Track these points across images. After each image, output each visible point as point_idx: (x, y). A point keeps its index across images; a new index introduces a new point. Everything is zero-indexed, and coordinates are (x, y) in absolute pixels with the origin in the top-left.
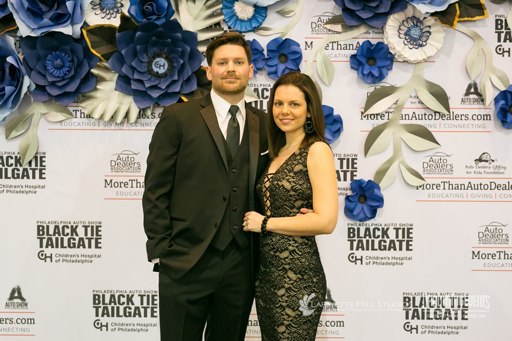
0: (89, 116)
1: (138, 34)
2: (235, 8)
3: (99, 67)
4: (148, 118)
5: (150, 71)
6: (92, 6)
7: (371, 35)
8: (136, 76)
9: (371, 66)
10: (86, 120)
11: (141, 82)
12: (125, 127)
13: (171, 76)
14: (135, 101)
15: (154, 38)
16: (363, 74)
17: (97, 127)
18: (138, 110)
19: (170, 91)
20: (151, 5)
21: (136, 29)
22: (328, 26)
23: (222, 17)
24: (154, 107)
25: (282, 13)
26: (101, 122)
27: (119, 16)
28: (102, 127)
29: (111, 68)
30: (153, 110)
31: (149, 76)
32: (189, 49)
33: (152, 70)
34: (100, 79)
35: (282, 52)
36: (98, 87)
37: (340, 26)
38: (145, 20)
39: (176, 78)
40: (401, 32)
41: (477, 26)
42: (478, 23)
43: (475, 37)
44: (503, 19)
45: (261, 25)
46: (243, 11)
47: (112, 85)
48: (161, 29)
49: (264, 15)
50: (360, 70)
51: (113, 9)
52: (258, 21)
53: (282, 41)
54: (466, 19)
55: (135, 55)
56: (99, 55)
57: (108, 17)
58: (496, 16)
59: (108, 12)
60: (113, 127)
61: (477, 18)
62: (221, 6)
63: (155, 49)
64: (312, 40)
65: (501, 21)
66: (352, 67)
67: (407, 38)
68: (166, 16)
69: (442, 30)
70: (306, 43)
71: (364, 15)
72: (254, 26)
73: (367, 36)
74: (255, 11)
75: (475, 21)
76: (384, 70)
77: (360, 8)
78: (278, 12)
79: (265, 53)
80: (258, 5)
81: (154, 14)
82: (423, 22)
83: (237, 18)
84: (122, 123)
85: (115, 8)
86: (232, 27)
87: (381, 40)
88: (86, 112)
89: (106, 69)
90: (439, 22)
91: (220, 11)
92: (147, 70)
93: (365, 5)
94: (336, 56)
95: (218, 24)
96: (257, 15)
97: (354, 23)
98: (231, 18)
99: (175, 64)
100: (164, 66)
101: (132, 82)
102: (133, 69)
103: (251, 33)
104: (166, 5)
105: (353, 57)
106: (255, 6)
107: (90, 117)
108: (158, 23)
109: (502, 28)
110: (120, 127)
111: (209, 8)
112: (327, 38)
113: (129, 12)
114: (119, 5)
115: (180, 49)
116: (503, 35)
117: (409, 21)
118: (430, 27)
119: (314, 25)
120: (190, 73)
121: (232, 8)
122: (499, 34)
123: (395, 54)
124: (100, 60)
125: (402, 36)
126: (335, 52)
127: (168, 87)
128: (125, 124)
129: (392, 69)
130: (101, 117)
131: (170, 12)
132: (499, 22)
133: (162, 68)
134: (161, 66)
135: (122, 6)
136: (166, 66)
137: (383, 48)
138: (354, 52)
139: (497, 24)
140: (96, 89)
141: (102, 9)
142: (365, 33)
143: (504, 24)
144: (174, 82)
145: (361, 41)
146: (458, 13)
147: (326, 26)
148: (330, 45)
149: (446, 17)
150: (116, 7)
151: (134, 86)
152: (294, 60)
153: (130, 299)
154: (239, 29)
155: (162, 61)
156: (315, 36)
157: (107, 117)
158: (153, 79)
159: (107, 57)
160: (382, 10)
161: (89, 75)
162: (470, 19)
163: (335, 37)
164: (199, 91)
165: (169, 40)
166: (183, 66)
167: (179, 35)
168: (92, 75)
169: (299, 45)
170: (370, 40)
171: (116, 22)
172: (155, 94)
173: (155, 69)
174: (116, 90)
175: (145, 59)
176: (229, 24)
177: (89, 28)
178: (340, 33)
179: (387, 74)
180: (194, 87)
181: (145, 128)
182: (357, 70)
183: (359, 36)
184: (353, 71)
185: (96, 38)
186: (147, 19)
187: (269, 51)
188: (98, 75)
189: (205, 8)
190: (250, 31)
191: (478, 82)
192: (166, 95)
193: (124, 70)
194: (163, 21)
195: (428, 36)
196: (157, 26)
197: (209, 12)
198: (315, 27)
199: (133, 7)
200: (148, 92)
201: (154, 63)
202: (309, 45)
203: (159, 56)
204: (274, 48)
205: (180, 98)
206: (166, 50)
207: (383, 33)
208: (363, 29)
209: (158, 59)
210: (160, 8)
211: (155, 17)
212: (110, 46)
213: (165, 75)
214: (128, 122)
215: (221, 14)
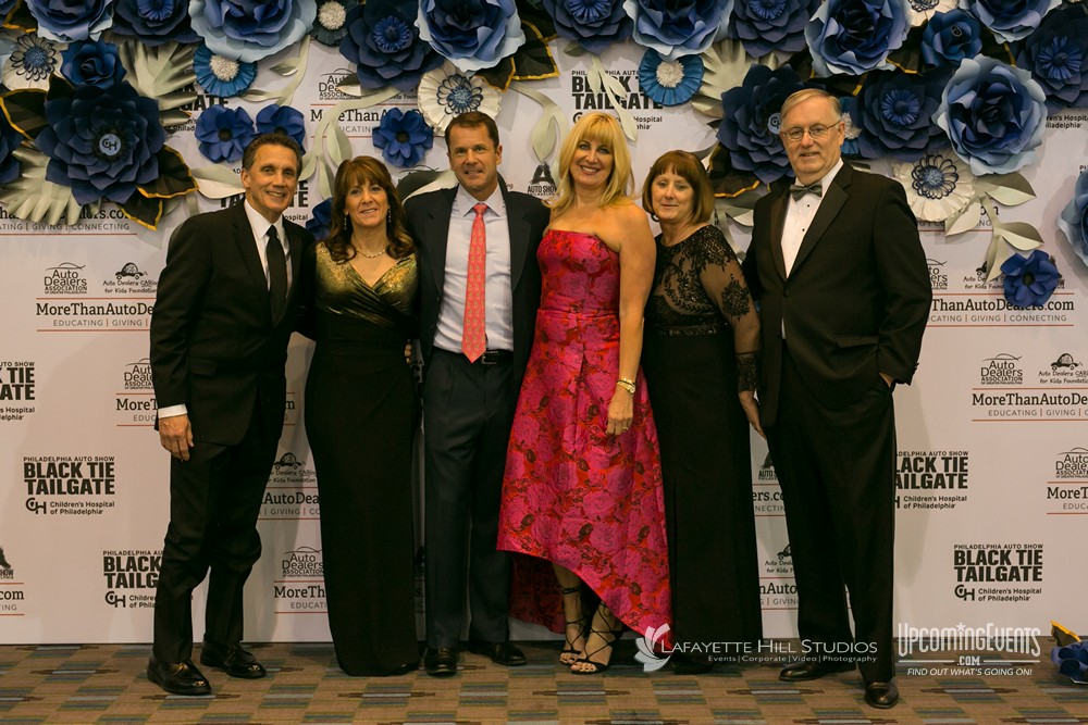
0: (12, 216)
1: (75, 101)
2: (211, 64)
3: (23, 148)
4: (96, 217)
5: (96, 153)
6: (12, 63)
7: (402, 101)
8: (75, 160)
9: (402, 142)
10: (8, 221)
11: (83, 168)
12: (64, 231)
13: (125, 160)
14: (74, 195)
15: (98, 107)
16: (391, 156)
17: (24, 231)
18: (81, 208)
19: (122, 180)
20: (92, 62)
21: (73, 95)
22: (342, 88)
23: (195, 77)
24: (103, 202)
25: (279, 71)
26: (30, 226)
27: (49, 75)
28: (31, 231)
29: (39, 148)
30: (101, 207)
31: (96, 159)
32: (146, 123)
33: (99, 151)
34: (25, 166)
35: (279, 125)
36: (24, 175)
37: (359, 88)
38: (83, 83)
39: (130, 162)
40: (442, 96)
41: (547, 87)
42: (549, 83)
43: (545, 102)
44: (583, 77)
45: (249, 87)
46: (223, 69)
47: (43, 172)
48: (106, 95)
49: (253, 74)
50: (386, 149)
51: (42, 66)
52: (245, 82)
53: (277, 109)
54: (529, 77)
55: (73, 130)
56: (22, 131)
57: (36, 77)
58: (573, 72)
59: (35, 70)
60: (47, 231)
61: (544, 76)
62: (192, 62)
63: (103, 122)
64: (321, 107)
65: (581, 79)
66: (375, 145)
67: (451, 103)
68: (114, 76)
69: (495, 93)
70: (313, 111)
71: (387, 74)
72: (238, 89)
73: (396, 101)
74: (239, 67)
75: (544, 79)
76: (419, 150)
77: (383, 64)
78: (273, 69)
79: (254, 126)
80: (243, 59)
81: (96, 74)
82: (471, 81)
83: (216, 79)
84: (59, 224)
85: (46, 65)
86: (208, 90)
87: (414, 107)
88: (8, 209)
89: (35, 150)
90: (487, 83)
91: (191, 68)
92: (90, 151)
93: (391, 60)
94: (354, 129)
95: (190, 86)
96: (243, 74)
97: (376, 85)
98: (206, 78)
99: (131, 143)
100: (115, 145)
101: (69, 168)
102: (71, 150)
103: (237, 99)
104: (113, 61)
105: (376, 130)
106: (239, 61)
107: (14, 217)
108: (102, 86)
109: (581, 89)
110: (57, 231)
111: (175, 64)
112: (341, 105)
113: (61, 71)
114: (51, 61)
115: (135, 123)
116: (583, 99)
117: (452, 80)
118: (480, 89)
119: (323, 87)
120: (149, 156)
121: (207, 64)
122: (578, 98)
123: (433, 128)
124: (25, 139)
125: (444, 101)
126: (354, 124)
127: (120, 174)
128: (64, 227)
129: (431, 147)
130: (29, 217)
131: (118, 72)
132: (578, 81)
133: (113, 148)
134: (111, 145)
135: (55, 62)
136: (119, 146)
137: (416, 118)
138: (377, 124)
139: (574, 84)
140: (20, 179)
141: (27, 67)
142: (394, 97)
143: (584, 84)
144: (128, 168)
145: (388, 108)
146: (514, 70)
147: (339, 88)
148: (347, 114)
149: (496, 77)
150: (46, 63)
151: (71, 175)
152: (295, 136)
153: (76, 469)
154: (218, 94)
155: (113, 138)
156: (324, 101)
157: (37, 218)
158: (100, 163)
159: (33, 133)
160: (412, 67)
161: (11, 159)
162: (534, 77)
163: (352, 104)
164: (163, 180)
165: (119, 110)
166: (140, 145)
167: (132, 103)
168: (15, 159)
169: (302, 116)
170: (400, 108)
171: (44, 85)
172: (101, 185)
173: (104, 150)
174: (47, 179)
175: (89, 136)
176: (205, 86)
177: (8, 94)
178: (360, 98)
179: (424, 155)
180: (155, 175)
181: (91, 232)
182: (382, 148)
183: (386, 101)
184: (378, 150)
185: (18, 109)
186: (87, 82)
187: (258, 124)
188: (23, 158)
189: (170, 64)
190: (232, 96)
191: (549, 164)
192: (117, 186)
193: (57, 152)
194: (111, 83)
195: (479, 102)
196: (102, 91)
197: (176, 70)
198: (325, 91)
199: (69, 66)
200: (92, 182)
201: (101, 142)
202: (318, 115)
203: (108, 132)
204: (267, 120)
205: (137, 191)
206: (117, 123)
207: (416, 97)
208: (391, 93)
209: (107, 136)
210: (105, 66)
211: (97, 79)
212: (39, 118)
213: (117, 158)
214: (66, 223)
215: (192, 73)
